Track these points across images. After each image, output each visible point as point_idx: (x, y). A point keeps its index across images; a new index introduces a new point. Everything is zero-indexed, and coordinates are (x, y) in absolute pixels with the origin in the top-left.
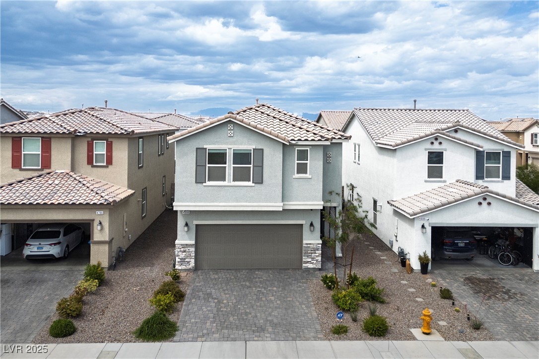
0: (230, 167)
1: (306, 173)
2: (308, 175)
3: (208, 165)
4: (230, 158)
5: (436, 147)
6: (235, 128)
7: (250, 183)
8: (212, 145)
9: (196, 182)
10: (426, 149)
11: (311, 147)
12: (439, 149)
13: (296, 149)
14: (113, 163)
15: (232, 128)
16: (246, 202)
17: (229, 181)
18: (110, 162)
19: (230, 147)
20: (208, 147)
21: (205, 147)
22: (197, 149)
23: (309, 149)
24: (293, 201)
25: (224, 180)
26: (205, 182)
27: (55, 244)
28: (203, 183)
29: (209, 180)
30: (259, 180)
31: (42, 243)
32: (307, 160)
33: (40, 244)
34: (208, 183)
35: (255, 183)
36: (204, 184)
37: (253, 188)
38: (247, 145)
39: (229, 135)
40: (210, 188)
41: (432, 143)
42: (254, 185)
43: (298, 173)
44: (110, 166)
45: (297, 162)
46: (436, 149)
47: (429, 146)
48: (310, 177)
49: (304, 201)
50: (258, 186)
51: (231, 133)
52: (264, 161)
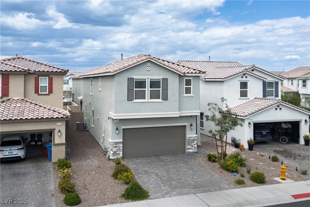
0: (148, 90)
1: (190, 93)
2: (191, 95)
3: (135, 89)
4: (148, 84)
5: (244, 79)
6: (151, 65)
7: (160, 100)
8: (137, 76)
9: (128, 100)
10: (239, 81)
11: (193, 77)
12: (246, 81)
13: (185, 79)
14: (53, 92)
15: (150, 66)
16: (158, 112)
17: (147, 99)
18: (51, 91)
19: (148, 77)
20: (135, 77)
21: (133, 77)
22: (128, 79)
23: (192, 79)
24: (184, 111)
25: (145, 98)
26: (134, 100)
27: (21, 149)
28: (132, 101)
29: (135, 99)
30: (165, 98)
31: (12, 149)
32: (191, 85)
33: (11, 150)
34: (135, 101)
35: (163, 100)
36: (133, 101)
37: (162, 103)
38: (158, 75)
39: (148, 70)
40: (137, 103)
41: (242, 77)
42: (162, 101)
43: (186, 94)
44: (51, 94)
45: (185, 87)
46: (244, 81)
47: (240, 79)
48: (193, 95)
49: (190, 111)
50: (165, 101)
51: (149, 68)
52: (168, 86)
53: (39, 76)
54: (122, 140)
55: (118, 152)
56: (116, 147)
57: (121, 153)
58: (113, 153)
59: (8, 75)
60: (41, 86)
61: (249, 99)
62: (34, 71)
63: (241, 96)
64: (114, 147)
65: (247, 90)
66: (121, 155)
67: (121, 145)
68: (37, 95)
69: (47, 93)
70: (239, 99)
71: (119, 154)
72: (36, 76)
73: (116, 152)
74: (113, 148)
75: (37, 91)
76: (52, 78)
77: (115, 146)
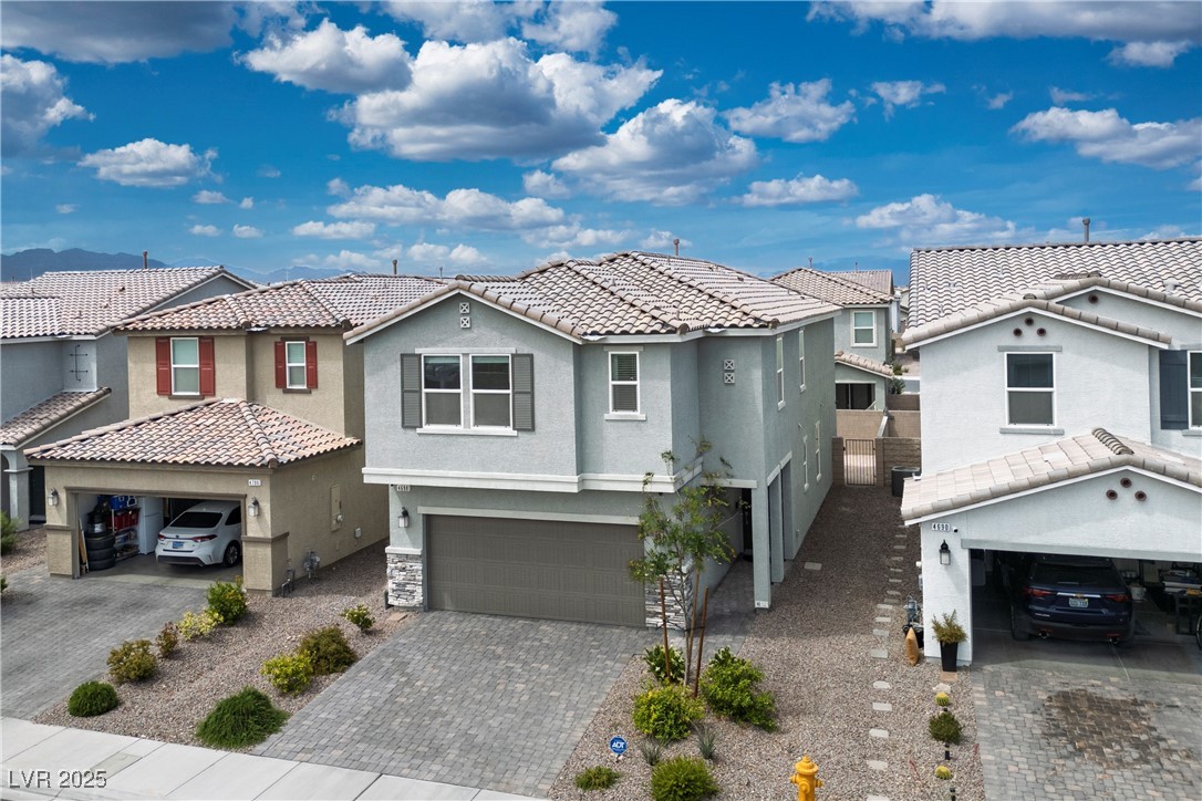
0: (467, 392)
1: (635, 409)
2: (638, 414)
3: (424, 390)
4: (466, 374)
5: (1030, 343)
6: (474, 310)
7: (509, 430)
8: (435, 346)
9: (404, 426)
10: (1001, 349)
11: (642, 349)
12: (1040, 348)
13: (610, 353)
14: (319, 385)
15: (468, 311)
16: (502, 470)
17: (467, 425)
18: (313, 382)
19: (465, 350)
20: (423, 351)
21: (417, 351)
22: (402, 356)
23: (637, 353)
24: (607, 472)
25: (457, 422)
26: (421, 427)
27: (202, 539)
28: (415, 428)
29: (428, 422)
30: (528, 425)
31: (181, 536)
32: (635, 379)
33: (177, 538)
34: (428, 428)
35: (518, 430)
36: (419, 430)
37: (515, 440)
38: (498, 346)
39: (462, 326)
40: (431, 438)
41: (1018, 332)
42: (515, 433)
43: (616, 408)
44: (314, 392)
45: (611, 383)
46: (1031, 348)
47: (1008, 339)
48: (643, 417)
49: (632, 473)
50: (525, 436)
51: (465, 322)
52: (536, 381)
53: (284, 339)
54: (418, 551)
55: (409, 587)
56: (404, 569)
57: (419, 590)
58: (394, 586)
59: (212, 338)
60: (291, 368)
61: (1060, 433)
62: (266, 326)
63: (1012, 420)
64: (396, 568)
65: (1051, 393)
66: (419, 597)
67: (418, 566)
68: (281, 390)
69: (305, 387)
70: (1004, 432)
71: (413, 592)
72: (279, 340)
73: (404, 585)
74: (396, 573)
75: (280, 382)
76: (315, 343)
77: (399, 564)
